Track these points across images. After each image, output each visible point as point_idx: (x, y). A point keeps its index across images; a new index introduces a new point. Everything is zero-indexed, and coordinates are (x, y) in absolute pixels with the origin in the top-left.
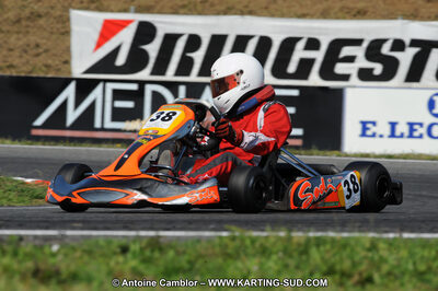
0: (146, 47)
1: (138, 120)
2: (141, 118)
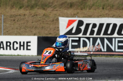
0: (81, 27)
2: (80, 47)
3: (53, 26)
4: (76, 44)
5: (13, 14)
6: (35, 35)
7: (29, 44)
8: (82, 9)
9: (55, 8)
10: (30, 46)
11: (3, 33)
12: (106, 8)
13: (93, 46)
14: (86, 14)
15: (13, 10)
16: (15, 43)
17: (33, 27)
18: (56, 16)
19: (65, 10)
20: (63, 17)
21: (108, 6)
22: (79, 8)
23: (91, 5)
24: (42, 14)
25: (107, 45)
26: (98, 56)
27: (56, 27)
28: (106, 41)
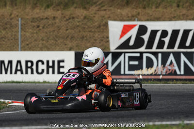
0: (143, 37)
1: (140, 70)
2: (142, 69)
3: (99, 35)
4: (136, 63)
5: (37, 16)
6: (70, 49)
7: (62, 64)
8: (144, 8)
9: (102, 7)
10: (63, 67)
11: (21, 48)
12: (183, 5)
13: (163, 66)
14: (151, 16)
15: (37, 10)
16: (40, 63)
17: (68, 37)
18: (103, 19)
19: (118, 9)
20: (115, 20)
21: (186, 3)
22: (141, 5)
23: (159, 2)
24: (82, 15)
25: (185, 64)
26: (171, 83)
27: (103, 37)
28: (183, 58)
